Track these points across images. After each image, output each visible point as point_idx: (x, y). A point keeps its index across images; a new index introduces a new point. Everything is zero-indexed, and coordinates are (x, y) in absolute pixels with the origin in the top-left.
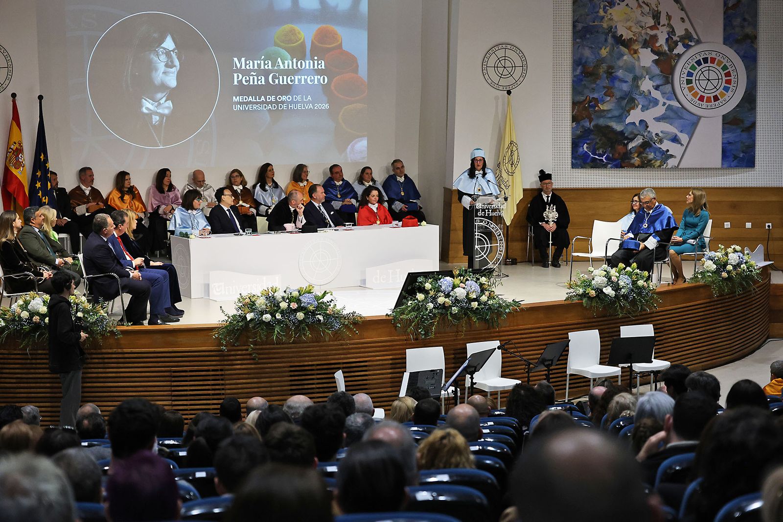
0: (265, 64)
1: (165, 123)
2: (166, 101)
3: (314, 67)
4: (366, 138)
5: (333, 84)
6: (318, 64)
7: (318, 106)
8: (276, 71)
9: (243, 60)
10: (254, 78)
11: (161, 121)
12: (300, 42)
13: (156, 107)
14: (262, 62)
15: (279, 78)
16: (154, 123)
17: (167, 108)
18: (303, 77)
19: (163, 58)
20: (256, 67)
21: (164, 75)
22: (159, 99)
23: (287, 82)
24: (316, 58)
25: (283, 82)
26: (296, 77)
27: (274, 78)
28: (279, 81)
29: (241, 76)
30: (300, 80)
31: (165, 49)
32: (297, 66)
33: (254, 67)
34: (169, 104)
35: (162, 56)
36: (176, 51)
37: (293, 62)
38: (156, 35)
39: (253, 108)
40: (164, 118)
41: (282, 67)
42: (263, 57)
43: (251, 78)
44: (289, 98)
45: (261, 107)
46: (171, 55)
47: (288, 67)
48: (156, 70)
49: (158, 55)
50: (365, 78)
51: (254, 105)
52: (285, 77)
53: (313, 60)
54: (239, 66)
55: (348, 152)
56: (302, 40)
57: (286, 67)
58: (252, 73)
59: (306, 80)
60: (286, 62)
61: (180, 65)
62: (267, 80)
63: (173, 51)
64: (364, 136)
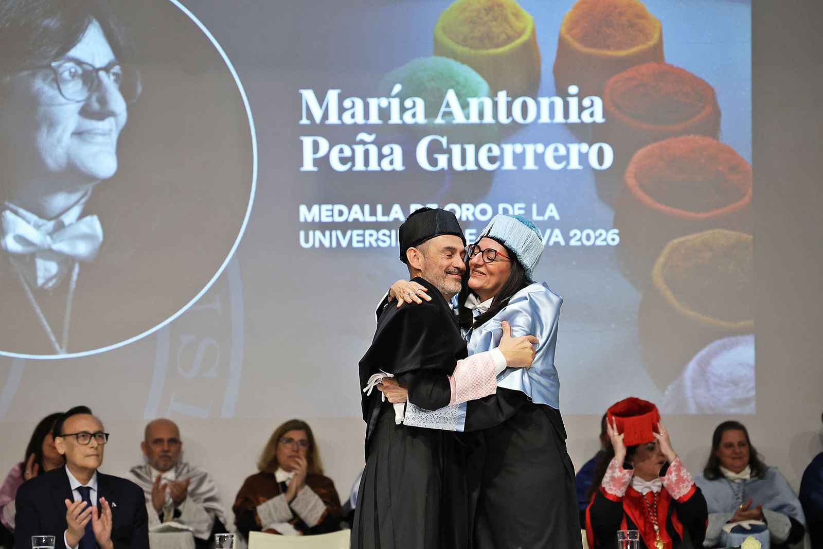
0: (403, 110)
1: (78, 282)
2: (82, 216)
3: (566, 114)
4: (751, 339)
5: (631, 168)
6: (581, 109)
7: (578, 238)
8: (441, 131)
9: (332, 96)
10: (366, 153)
11: (64, 277)
12: (519, 41)
13: (51, 234)
14: (395, 103)
15: (449, 151)
16: (40, 281)
17: (85, 237)
18: (530, 149)
19: (75, 91)
20: (374, 119)
21: (75, 142)
22: (57, 211)
23: (477, 164)
24: (573, 89)
25: (464, 162)
26: (508, 149)
27: (434, 149)
28: (450, 161)
29: (324, 144)
30: (519, 159)
31: (79, 63)
32: (509, 113)
33: (366, 115)
34: (93, 225)
35: (71, 85)
36: (117, 69)
37: (495, 104)
38: (52, 23)
39: (363, 241)
40: (71, 269)
41: (459, 118)
42: (397, 88)
43: (359, 150)
44: (483, 212)
45: (390, 237)
46: (100, 82)
47: (481, 115)
48: (52, 124)
49: (57, 81)
50: (745, 153)
51: (368, 232)
52: (470, 149)
53: (564, 95)
54: (318, 114)
55: (688, 384)
56: (525, 37)
57: (474, 119)
58: (363, 136)
59: (539, 158)
60: (474, 103)
61: (129, 109)
62: (409, 157)
63: (107, 69)
64: (743, 332)
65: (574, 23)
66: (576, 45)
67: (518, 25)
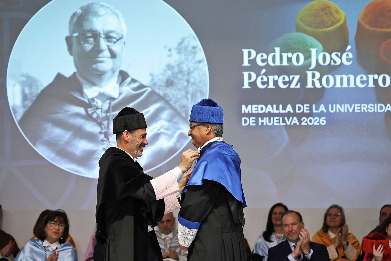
65: (365, 16)
66: (366, 26)
67: (338, 17)
